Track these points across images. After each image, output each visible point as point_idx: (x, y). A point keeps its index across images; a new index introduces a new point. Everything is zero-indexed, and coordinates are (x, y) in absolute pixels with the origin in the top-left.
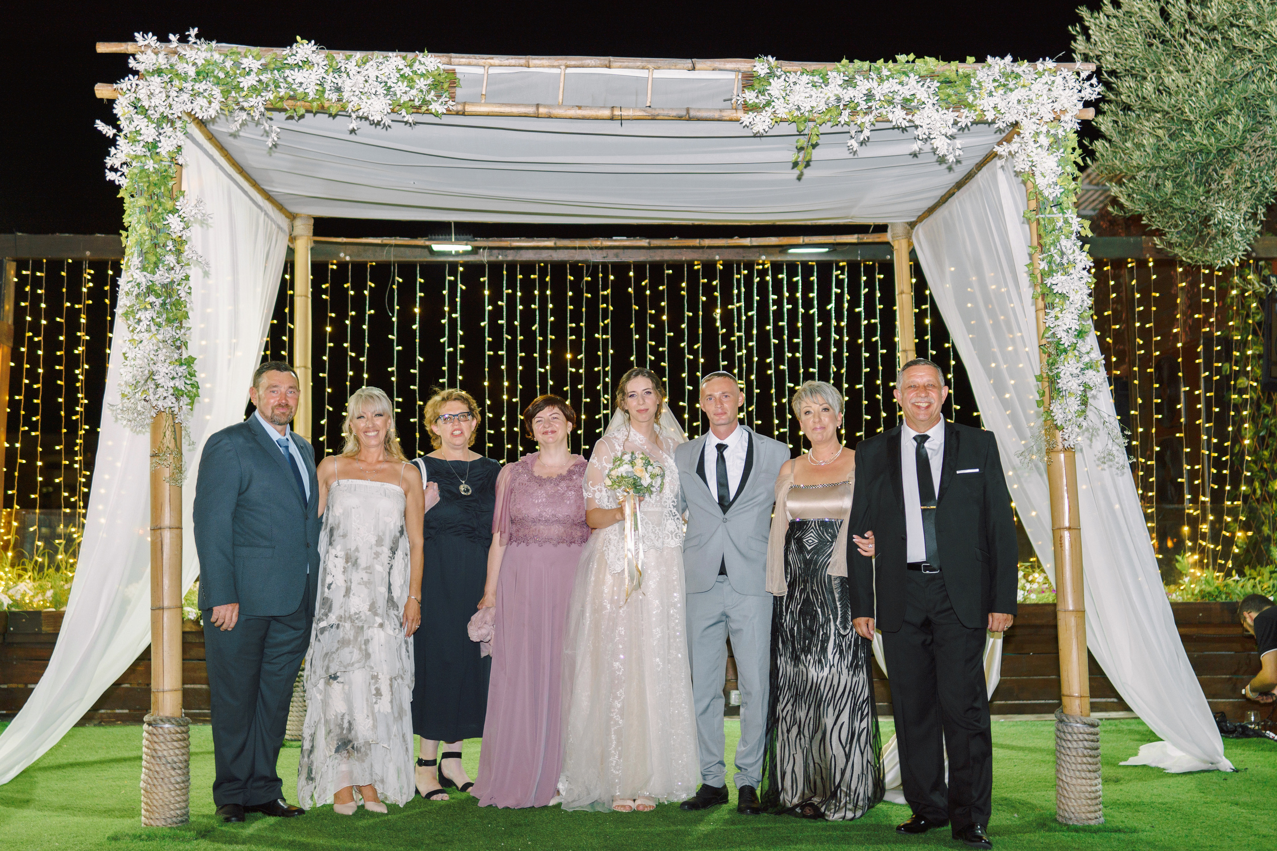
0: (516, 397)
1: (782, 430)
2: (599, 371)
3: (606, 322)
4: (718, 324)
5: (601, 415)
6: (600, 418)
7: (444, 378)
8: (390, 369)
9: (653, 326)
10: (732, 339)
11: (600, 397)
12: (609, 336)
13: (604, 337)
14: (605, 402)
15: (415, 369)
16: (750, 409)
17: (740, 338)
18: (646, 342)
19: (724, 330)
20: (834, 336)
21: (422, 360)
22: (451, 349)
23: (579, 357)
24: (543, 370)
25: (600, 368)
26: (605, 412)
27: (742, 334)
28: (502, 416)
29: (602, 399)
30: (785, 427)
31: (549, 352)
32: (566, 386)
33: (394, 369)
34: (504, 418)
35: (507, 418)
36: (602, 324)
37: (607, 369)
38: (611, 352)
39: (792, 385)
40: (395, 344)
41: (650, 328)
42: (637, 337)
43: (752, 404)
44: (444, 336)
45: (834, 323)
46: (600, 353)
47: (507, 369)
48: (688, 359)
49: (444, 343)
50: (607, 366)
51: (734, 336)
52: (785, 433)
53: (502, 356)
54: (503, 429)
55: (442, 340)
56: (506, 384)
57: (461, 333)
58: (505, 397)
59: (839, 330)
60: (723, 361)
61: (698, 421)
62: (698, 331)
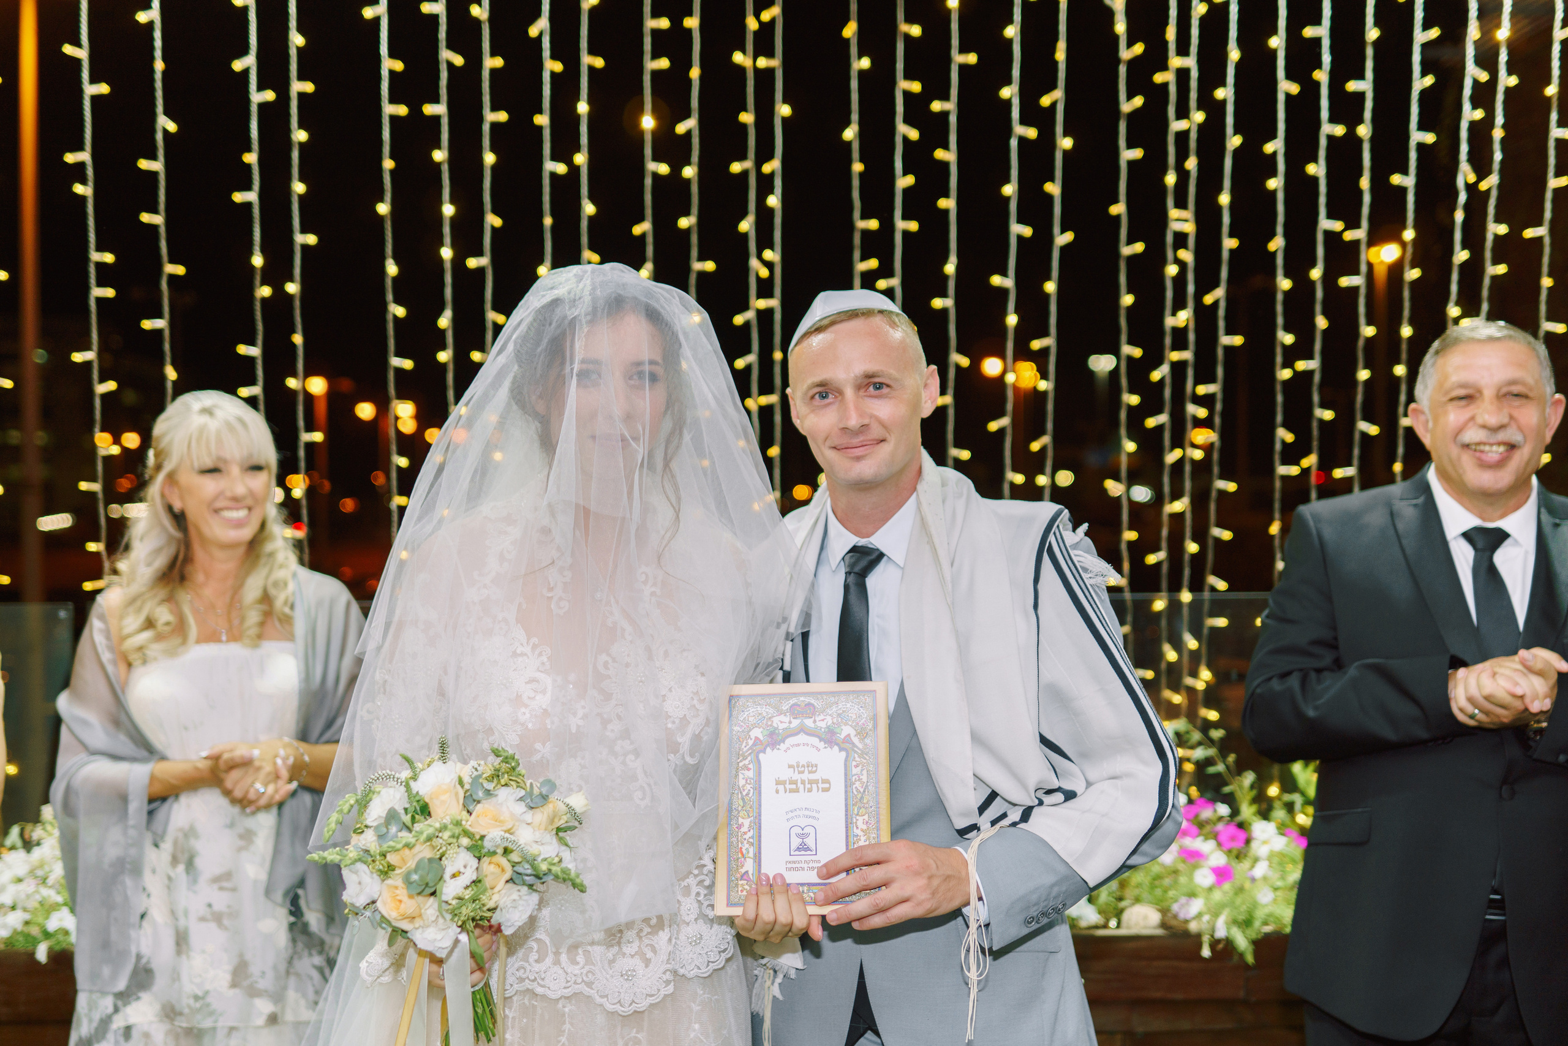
0: (479, 253)
1: (1301, 365)
2: (745, 174)
3: (766, 16)
4: (1120, 27)
5: (750, 315)
6: (747, 324)
7: (248, 187)
8: (70, 158)
9: (916, 31)
10: (1159, 78)
11: (746, 257)
12: (775, 63)
13: (762, 62)
14: (764, 273)
15: (153, 157)
16: (1208, 299)
17: (1183, 74)
18: (893, 83)
19: (1139, 48)
20: (1474, 73)
21: (172, 127)
22: (269, 96)
23: (681, 128)
24: (561, 168)
25: (748, 164)
26: (762, 304)
27: (1190, 62)
28: (439, 313)
29: (754, 263)
30: (1310, 357)
31: (583, 108)
32: (640, 219)
33: (84, 156)
34: (444, 321)
35: (456, 320)
36: (752, 24)
37: (767, 168)
38: (784, 110)
39: (1337, 226)
40: (85, 75)
41: (907, 37)
42: (865, 63)
43: (1215, 285)
44: (244, 51)
45: (1473, 32)
46: (747, 118)
47: (452, 159)
48: (1022, 140)
49: (246, 72)
50: (770, 157)
51: (1164, 67)
52: (1309, 374)
53: (436, 119)
54: (443, 356)
55: (238, 65)
56: (448, 210)
57: (297, 40)
58: (447, 253)
59: (1486, 59)
60: (1130, 146)
61: (1045, 334)
62: (1053, 50)
